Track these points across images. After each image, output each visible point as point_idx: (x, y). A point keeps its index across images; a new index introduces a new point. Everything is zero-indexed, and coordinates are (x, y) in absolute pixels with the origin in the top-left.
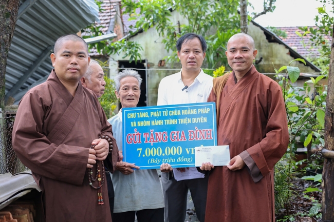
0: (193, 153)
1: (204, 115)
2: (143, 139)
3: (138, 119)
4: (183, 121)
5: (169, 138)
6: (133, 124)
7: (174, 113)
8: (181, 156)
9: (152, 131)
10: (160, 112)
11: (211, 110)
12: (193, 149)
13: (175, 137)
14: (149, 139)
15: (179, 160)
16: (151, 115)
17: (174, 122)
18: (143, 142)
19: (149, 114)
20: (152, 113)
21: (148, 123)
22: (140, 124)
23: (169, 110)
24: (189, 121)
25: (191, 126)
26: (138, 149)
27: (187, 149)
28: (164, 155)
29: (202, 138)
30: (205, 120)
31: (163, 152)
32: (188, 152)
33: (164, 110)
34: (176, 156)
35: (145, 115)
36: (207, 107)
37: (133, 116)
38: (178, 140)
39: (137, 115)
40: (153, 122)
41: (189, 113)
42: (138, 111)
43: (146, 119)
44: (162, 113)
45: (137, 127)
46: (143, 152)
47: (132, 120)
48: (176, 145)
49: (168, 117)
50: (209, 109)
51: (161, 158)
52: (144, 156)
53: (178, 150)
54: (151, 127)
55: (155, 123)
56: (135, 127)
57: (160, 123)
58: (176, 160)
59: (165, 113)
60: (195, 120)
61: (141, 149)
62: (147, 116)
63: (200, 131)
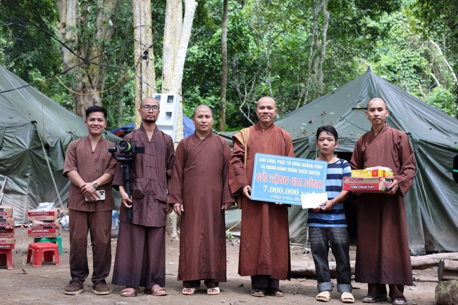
1: (318, 170)
2: (269, 179)
3: (266, 164)
4: (302, 171)
5: (289, 182)
6: (263, 166)
8: (297, 196)
9: (277, 174)
13: (294, 182)
14: (274, 179)
15: (296, 199)
17: (295, 170)
18: (269, 181)
19: (276, 161)
20: (278, 161)
21: (274, 168)
22: (268, 167)
24: (307, 172)
25: (308, 176)
26: (264, 186)
28: (284, 193)
29: (315, 186)
30: (319, 173)
31: (284, 191)
34: (294, 196)
35: (273, 161)
37: (263, 160)
38: (296, 184)
39: (266, 160)
40: (278, 168)
42: (268, 158)
43: (274, 165)
46: (268, 189)
47: (263, 163)
48: (295, 188)
49: (291, 166)
51: (282, 195)
52: (268, 191)
53: (295, 192)
54: (277, 171)
56: (264, 169)
57: (284, 169)
58: (293, 199)
60: (311, 172)
61: (266, 186)
62: (274, 162)
63: (314, 181)
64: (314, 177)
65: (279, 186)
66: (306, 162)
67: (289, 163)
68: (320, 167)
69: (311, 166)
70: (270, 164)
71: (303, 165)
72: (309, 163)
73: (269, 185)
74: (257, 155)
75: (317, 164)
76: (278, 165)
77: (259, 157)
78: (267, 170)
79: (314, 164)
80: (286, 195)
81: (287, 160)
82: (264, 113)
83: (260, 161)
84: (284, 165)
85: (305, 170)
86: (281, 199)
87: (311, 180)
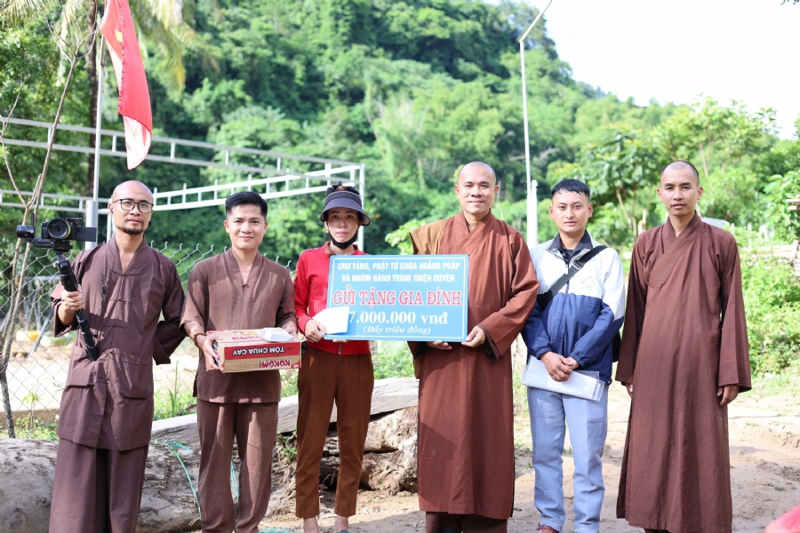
66: (427, 261)
67: (395, 266)
68: (455, 266)
69: (436, 266)
71: (422, 266)
72: (433, 261)
73: (359, 310)
75: (447, 261)
76: (373, 272)
77: (337, 262)
78: (354, 284)
79: (442, 261)
80: (391, 325)
81: (390, 262)
82: (473, 196)
83: (339, 268)
84: (385, 270)
85: (425, 275)
86: (383, 333)
87: (439, 293)
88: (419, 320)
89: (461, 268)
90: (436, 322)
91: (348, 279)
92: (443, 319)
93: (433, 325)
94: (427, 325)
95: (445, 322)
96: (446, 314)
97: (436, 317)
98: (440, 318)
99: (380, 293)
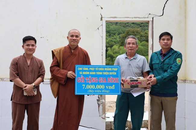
0: (109, 88)
1: (115, 71)
3: (83, 71)
4: (105, 73)
5: (98, 81)
6: (81, 73)
7: (101, 69)
8: (104, 89)
9: (90, 77)
10: (94, 68)
11: (118, 69)
12: (109, 87)
13: (101, 80)
14: (88, 80)
15: (103, 91)
16: (90, 69)
17: (101, 73)
18: (85, 82)
19: (89, 69)
20: (90, 68)
21: (88, 73)
22: (84, 73)
23: (98, 67)
24: (108, 73)
25: (109, 76)
26: (83, 85)
27: (107, 87)
28: (95, 88)
29: (114, 82)
30: (115, 73)
31: (95, 87)
32: (107, 88)
33: (96, 67)
35: (87, 69)
36: (116, 68)
37: (81, 69)
38: (102, 82)
39: (83, 69)
41: (108, 70)
42: (84, 67)
43: (87, 71)
44: (95, 69)
45: (83, 74)
46: (86, 87)
48: (102, 84)
49: (98, 71)
50: (117, 69)
51: (94, 90)
52: (86, 88)
53: (102, 87)
54: (89, 75)
55: (91, 73)
56: (82, 75)
57: (94, 73)
58: (101, 91)
59: (97, 69)
60: (111, 73)
61: (84, 85)
62: (88, 70)
63: (113, 79)
64: (113, 76)
65: (92, 84)
66: (107, 68)
70: (85, 71)
72: (109, 68)
73: (86, 84)
74: (77, 66)
77: (78, 67)
78: (84, 75)
79: (112, 68)
80: (97, 89)
82: (73, 40)
83: (79, 70)
84: (94, 70)
85: (107, 72)
86: (94, 92)
87: (111, 78)
88: (105, 87)
89: (118, 70)
90: (111, 88)
91: (82, 73)
92: (113, 87)
93: (110, 89)
94: (108, 89)
95: (114, 88)
96: (114, 86)
97: (111, 87)
98: (112, 87)
99: (92, 78)
